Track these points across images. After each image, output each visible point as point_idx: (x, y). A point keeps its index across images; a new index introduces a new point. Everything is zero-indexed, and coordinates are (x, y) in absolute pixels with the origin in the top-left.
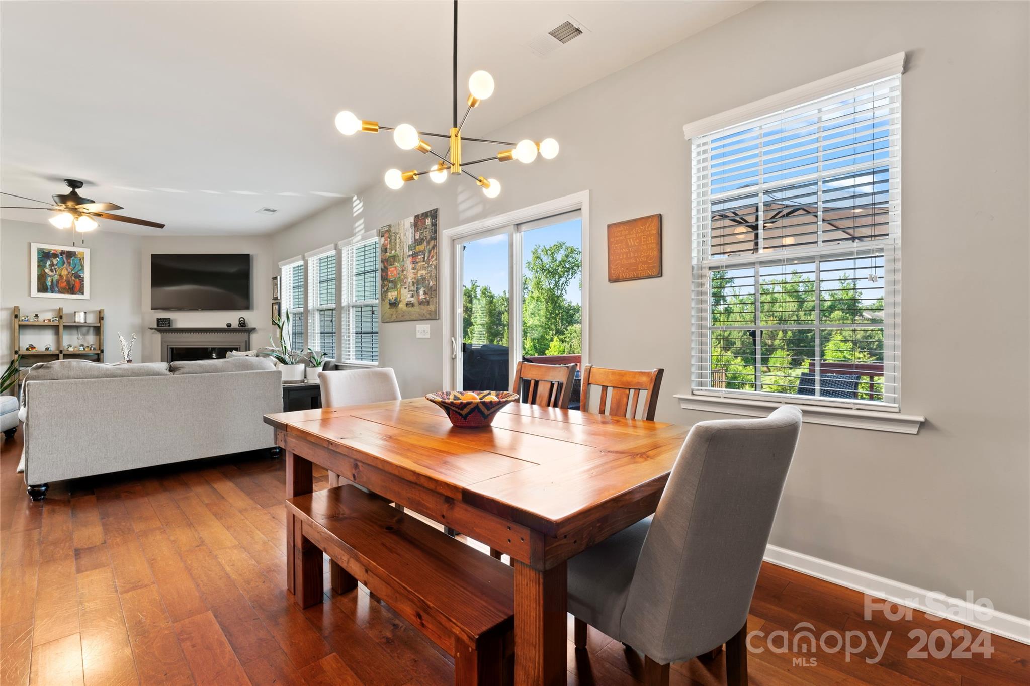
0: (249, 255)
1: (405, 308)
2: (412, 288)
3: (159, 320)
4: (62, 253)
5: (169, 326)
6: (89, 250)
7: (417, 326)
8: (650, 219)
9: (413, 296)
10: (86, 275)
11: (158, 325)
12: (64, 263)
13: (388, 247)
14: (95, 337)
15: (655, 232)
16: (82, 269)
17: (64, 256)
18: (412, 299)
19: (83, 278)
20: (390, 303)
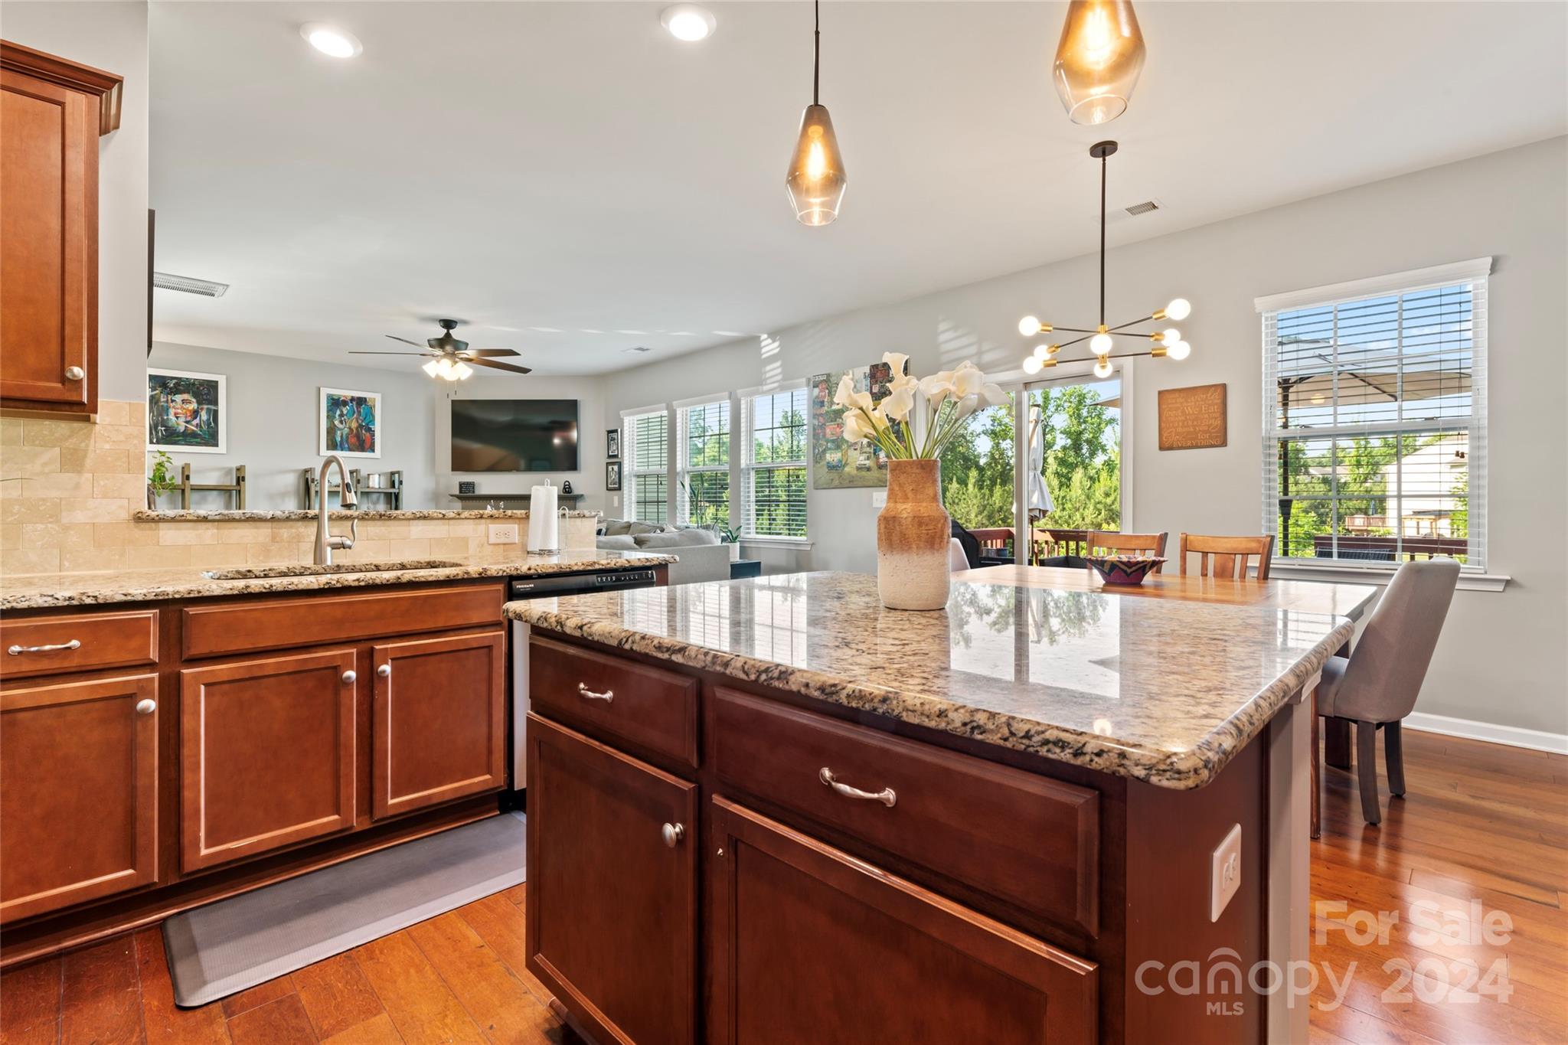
0: (576, 401)
1: (855, 472)
2: (868, 449)
3: (461, 485)
4: (353, 399)
5: (474, 492)
6: (380, 395)
7: (875, 494)
8: (1213, 389)
9: (868, 458)
10: (377, 428)
11: (461, 492)
12: (354, 412)
13: (826, 400)
14: (386, 506)
15: (1219, 401)
16: (373, 421)
17: (354, 403)
18: (867, 462)
19: (374, 431)
20: (829, 467)
